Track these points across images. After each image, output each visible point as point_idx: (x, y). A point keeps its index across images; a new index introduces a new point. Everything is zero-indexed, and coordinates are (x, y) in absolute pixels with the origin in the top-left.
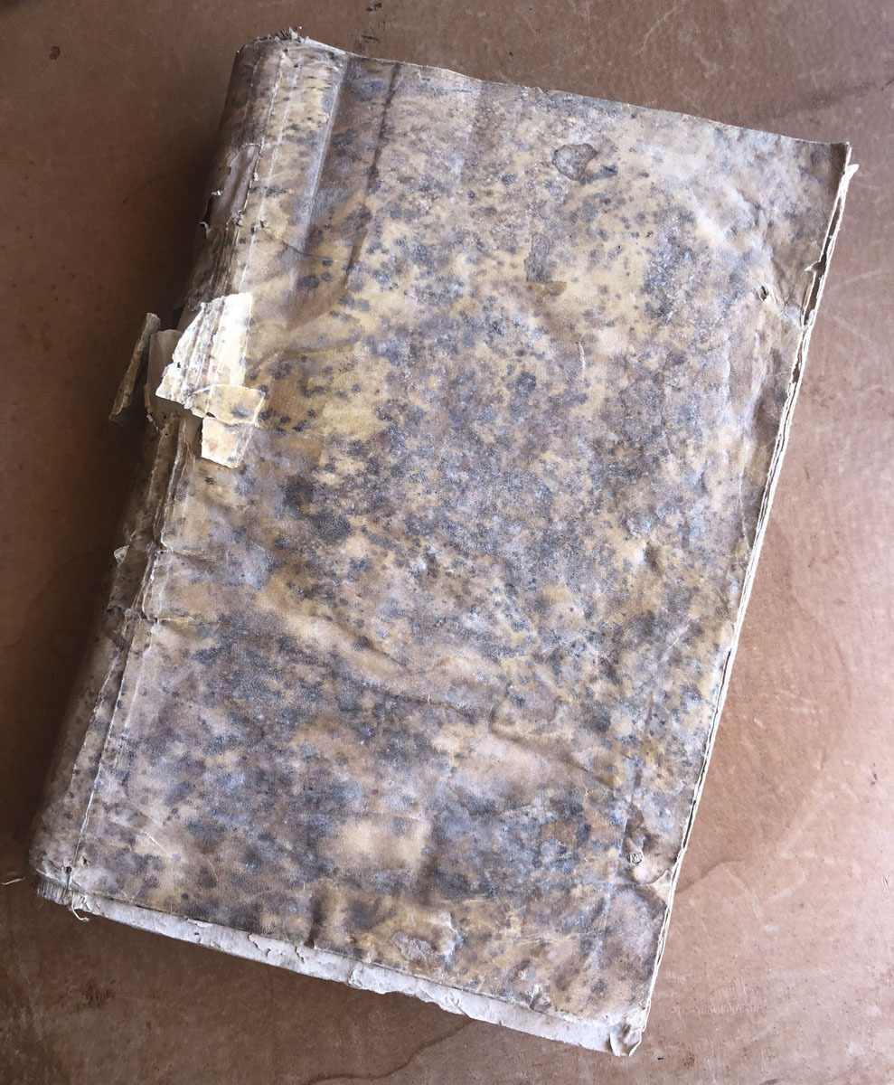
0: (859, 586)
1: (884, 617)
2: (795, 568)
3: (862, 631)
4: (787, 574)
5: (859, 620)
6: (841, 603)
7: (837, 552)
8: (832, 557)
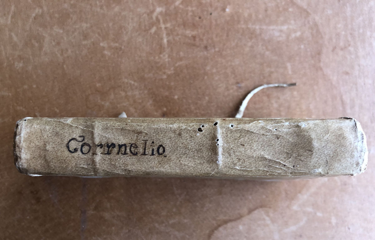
0: (359, 66)
1: (370, 84)
2: (324, 50)
3: (357, 90)
4: (319, 53)
5: (356, 84)
6: (347, 73)
7: (349, 45)
8: (345, 47)
